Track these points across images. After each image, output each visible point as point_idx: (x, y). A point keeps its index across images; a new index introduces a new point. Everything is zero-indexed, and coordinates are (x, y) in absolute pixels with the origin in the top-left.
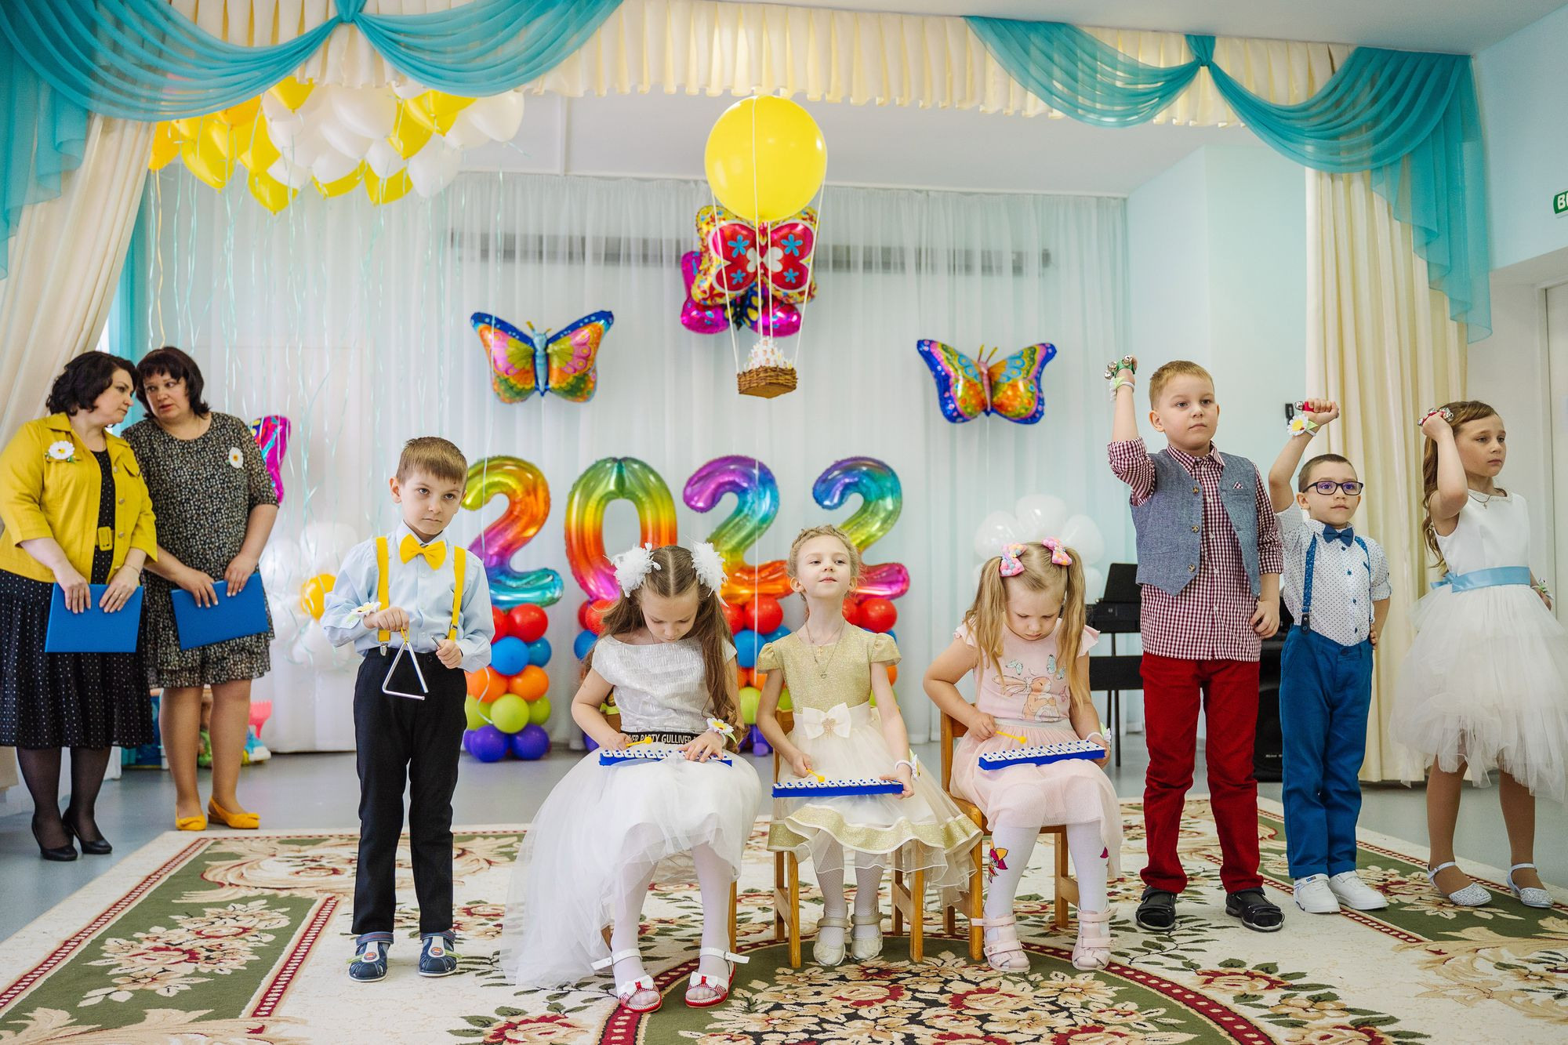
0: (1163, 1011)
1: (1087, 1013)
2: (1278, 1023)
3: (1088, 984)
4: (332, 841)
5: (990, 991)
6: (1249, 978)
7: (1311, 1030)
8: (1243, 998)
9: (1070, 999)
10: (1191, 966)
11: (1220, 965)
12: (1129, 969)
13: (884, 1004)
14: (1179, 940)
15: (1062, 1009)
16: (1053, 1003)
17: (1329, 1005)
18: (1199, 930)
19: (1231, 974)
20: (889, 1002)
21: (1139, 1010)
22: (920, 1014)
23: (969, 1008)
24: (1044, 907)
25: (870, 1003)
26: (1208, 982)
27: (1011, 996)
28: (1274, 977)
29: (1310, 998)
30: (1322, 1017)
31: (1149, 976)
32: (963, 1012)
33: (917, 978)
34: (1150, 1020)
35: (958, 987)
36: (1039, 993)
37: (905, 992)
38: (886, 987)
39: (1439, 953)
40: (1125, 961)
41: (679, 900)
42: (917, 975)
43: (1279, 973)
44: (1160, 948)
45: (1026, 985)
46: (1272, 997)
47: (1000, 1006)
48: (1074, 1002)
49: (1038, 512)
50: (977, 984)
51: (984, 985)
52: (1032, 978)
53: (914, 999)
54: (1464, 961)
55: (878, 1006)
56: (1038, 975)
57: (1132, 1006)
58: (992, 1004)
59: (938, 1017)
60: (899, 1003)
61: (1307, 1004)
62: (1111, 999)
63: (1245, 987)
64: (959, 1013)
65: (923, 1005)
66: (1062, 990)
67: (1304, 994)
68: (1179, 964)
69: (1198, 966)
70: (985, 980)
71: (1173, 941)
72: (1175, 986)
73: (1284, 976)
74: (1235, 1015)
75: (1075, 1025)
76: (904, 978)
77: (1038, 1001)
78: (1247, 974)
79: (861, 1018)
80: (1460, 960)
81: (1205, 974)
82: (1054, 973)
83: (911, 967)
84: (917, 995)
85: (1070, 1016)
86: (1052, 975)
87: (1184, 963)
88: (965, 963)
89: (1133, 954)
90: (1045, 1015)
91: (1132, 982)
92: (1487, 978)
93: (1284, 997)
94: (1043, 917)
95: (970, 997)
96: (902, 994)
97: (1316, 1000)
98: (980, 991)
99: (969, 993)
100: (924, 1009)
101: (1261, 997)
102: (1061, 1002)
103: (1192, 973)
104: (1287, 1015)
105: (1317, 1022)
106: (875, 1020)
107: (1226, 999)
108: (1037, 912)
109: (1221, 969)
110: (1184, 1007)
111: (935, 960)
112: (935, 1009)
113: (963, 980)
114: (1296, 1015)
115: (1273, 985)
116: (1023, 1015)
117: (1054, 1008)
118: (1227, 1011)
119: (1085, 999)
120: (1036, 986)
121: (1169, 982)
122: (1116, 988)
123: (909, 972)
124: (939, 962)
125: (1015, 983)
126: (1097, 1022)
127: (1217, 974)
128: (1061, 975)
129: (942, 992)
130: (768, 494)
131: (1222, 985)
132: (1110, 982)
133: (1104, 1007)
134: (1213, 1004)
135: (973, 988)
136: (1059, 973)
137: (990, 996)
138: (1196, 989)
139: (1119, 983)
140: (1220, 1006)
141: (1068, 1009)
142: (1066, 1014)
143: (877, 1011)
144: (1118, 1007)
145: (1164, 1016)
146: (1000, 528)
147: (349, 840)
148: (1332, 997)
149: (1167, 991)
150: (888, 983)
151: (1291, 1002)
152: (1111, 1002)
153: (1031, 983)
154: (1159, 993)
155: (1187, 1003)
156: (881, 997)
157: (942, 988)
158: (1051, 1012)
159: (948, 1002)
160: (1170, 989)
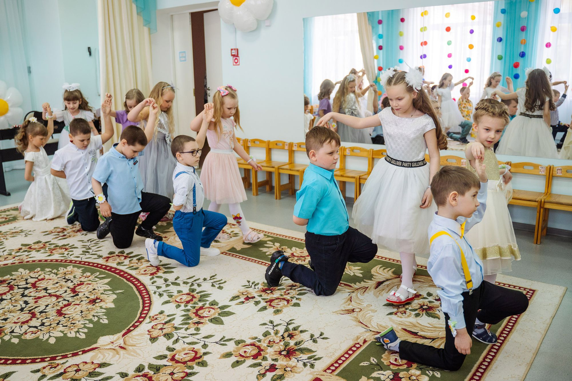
0: (98, 273)
1: (76, 280)
2: (131, 269)
3: (72, 270)
5: (43, 279)
6: (118, 257)
7: (141, 269)
8: (119, 264)
9: (69, 276)
10: (100, 256)
11: (108, 254)
12: (82, 262)
13: (10, 293)
14: (93, 248)
15: (68, 280)
16: (64, 279)
17: (143, 260)
19: (112, 257)
20: (11, 292)
21: (91, 275)
22: (24, 293)
23: (38, 287)
24: (44, 245)
25: (5, 294)
26: (107, 261)
27: (50, 279)
28: (125, 255)
29: (138, 259)
30: (142, 264)
31: (89, 263)
32: (38, 289)
33: (15, 281)
34: (96, 277)
35: (32, 281)
36: (58, 276)
37: (15, 287)
38: (7, 286)
40: (79, 259)
42: (15, 280)
43: (126, 253)
44: (88, 252)
45: (53, 274)
46: (127, 262)
47: (48, 283)
48: (71, 277)
50: (37, 278)
51: (39, 278)
52: (53, 271)
53: (19, 288)
55: (8, 294)
56: (55, 270)
57: (89, 274)
58: (45, 283)
59: (30, 292)
60: (15, 291)
61: (137, 261)
62: (81, 273)
63: (118, 260)
64: (36, 289)
65: (23, 290)
66: (65, 274)
67: (135, 259)
68: (96, 256)
69: (102, 256)
70: (39, 276)
71: (91, 249)
72: (98, 264)
73: (128, 254)
74: (119, 270)
75: (75, 284)
76: (11, 282)
77: (59, 279)
78: (117, 255)
79: (5, 299)
81: (105, 258)
82: (60, 268)
83: (11, 277)
84: (19, 287)
85: (72, 282)
86: (59, 269)
87: (98, 256)
88: (29, 272)
89: (81, 256)
90: (64, 283)
91: (85, 266)
93: (130, 261)
94: (45, 249)
95: (37, 283)
96: (14, 288)
97: (139, 260)
98: (39, 280)
99: (36, 282)
100: (24, 291)
101: (124, 262)
102: (67, 278)
103: (101, 259)
104: (133, 266)
105: (142, 267)
106: (10, 299)
107: (114, 265)
108: (43, 247)
109: (109, 256)
110: (104, 271)
111: (18, 273)
112: (28, 290)
113: (32, 278)
114: (135, 266)
115: (126, 258)
116: (57, 285)
117: (66, 280)
118: (116, 269)
119: (74, 275)
120: (57, 274)
121: (96, 263)
122: (81, 269)
123: (12, 279)
124: (20, 273)
125: (49, 275)
126: (81, 282)
127: (108, 258)
128: (62, 268)
129: (27, 283)
131: (111, 261)
132: (79, 268)
133: (81, 276)
134: (111, 268)
135: (36, 280)
136: (61, 268)
137: (43, 282)
138: (105, 264)
139: (81, 267)
140: (114, 268)
141: (70, 280)
142: (70, 281)
143: (8, 296)
144: (85, 275)
145: (99, 275)
148: (143, 258)
149: (97, 267)
150: (7, 285)
151: (132, 262)
152: (82, 274)
153: (54, 273)
154: (94, 268)
155: (104, 269)
156: (7, 290)
157: (26, 282)
158: (66, 282)
159: (31, 287)
160: (98, 265)
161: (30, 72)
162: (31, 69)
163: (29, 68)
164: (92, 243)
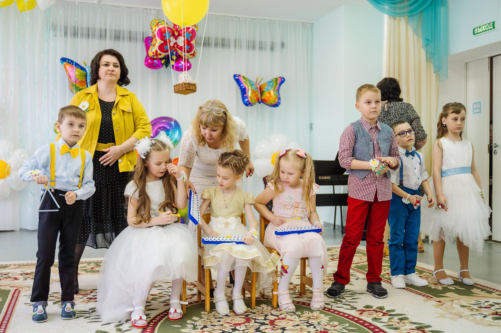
0: (348, 325)
1: (320, 326)
2: (390, 328)
3: (318, 315)
4: (12, 267)
5: (283, 319)
6: (375, 312)
7: (402, 331)
8: (375, 319)
9: (313, 321)
10: (353, 308)
11: (364, 307)
12: (332, 309)
13: (245, 325)
14: (347, 298)
15: (311, 325)
16: (307, 323)
17: (406, 321)
18: (353, 295)
19: (368, 311)
20: (247, 324)
21: (339, 325)
22: (259, 328)
23: (277, 325)
24: (295, 287)
25: (240, 324)
26: (361, 314)
27: (291, 320)
28: (384, 311)
29: (399, 319)
30: (405, 325)
31: (340, 312)
32: (275, 327)
33: (255, 314)
34: (344, 328)
35: (272, 318)
36: (301, 319)
37: (252, 320)
38: (244, 318)
39: (440, 302)
40: (329, 307)
41: (157, 287)
42: (255, 313)
43: (386, 310)
44: (341, 301)
45: (296, 316)
46: (385, 319)
47: (288, 324)
48: (315, 322)
49: (278, 140)
50: (278, 316)
51: (280, 317)
52: (297, 313)
53: (256, 322)
54: (449, 305)
55: (243, 325)
56: (299, 312)
57: (336, 323)
58: (285, 323)
59: (266, 329)
60: (251, 324)
61: (399, 321)
62: (328, 320)
63: (375, 315)
64: (274, 327)
65: (260, 325)
66: (309, 318)
67: (396, 318)
68: (349, 307)
69: (356, 308)
70: (280, 315)
71: (345, 299)
72: (350, 315)
73: (387, 311)
74: (374, 325)
75: (317, 330)
76: (250, 315)
77: (301, 322)
78: (374, 310)
79: (238, 330)
80: (447, 304)
81: (359, 311)
82: (305, 311)
83: (251, 310)
84: (256, 321)
85: (315, 327)
86: (304, 312)
87: (351, 307)
88: (271, 308)
89: (332, 304)
90: (306, 327)
91: (334, 314)
92: (459, 311)
93: (390, 319)
94: (295, 291)
95: (276, 321)
96: (251, 321)
97: (401, 319)
98: (279, 319)
99: (276, 320)
100: (260, 326)
101: (382, 319)
102: (310, 322)
103: (354, 311)
104: (392, 325)
105: (403, 328)
106: (243, 331)
107: (369, 320)
108: (293, 289)
109: (364, 309)
110: (355, 323)
111: (260, 307)
112: (264, 326)
113: (272, 315)
114: (395, 325)
115: (384, 314)
116: (297, 327)
117: (308, 324)
118: (371, 324)
119: (319, 321)
120: (300, 317)
121: (347, 314)
122: (329, 317)
123: (251, 312)
124: (262, 308)
125: (291, 315)
126: (325, 329)
127: (364, 311)
128: (307, 312)
129: (265, 319)
130: (178, 131)
131: (366, 315)
132: (326, 315)
133: (326, 324)
134: (365, 322)
135: (276, 318)
136: (306, 311)
137: (283, 321)
138: (358, 316)
139: (329, 315)
140: (368, 323)
141: (313, 325)
142: (313, 327)
143: (243, 327)
144: (331, 323)
145: (348, 326)
146: (263, 146)
147: (19, 266)
148: (406, 319)
149: (347, 317)
150: (244, 317)
151: (392, 320)
152: (328, 322)
153: (297, 315)
154: (344, 318)
155: (355, 321)
156: (243, 322)
157: (265, 318)
158: (308, 326)
159: (269, 323)
160: (348, 316)
161: (311, 128)
162: (313, 126)
163: (311, 125)
164: (347, 293)
